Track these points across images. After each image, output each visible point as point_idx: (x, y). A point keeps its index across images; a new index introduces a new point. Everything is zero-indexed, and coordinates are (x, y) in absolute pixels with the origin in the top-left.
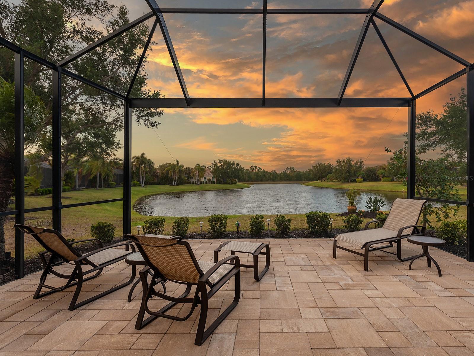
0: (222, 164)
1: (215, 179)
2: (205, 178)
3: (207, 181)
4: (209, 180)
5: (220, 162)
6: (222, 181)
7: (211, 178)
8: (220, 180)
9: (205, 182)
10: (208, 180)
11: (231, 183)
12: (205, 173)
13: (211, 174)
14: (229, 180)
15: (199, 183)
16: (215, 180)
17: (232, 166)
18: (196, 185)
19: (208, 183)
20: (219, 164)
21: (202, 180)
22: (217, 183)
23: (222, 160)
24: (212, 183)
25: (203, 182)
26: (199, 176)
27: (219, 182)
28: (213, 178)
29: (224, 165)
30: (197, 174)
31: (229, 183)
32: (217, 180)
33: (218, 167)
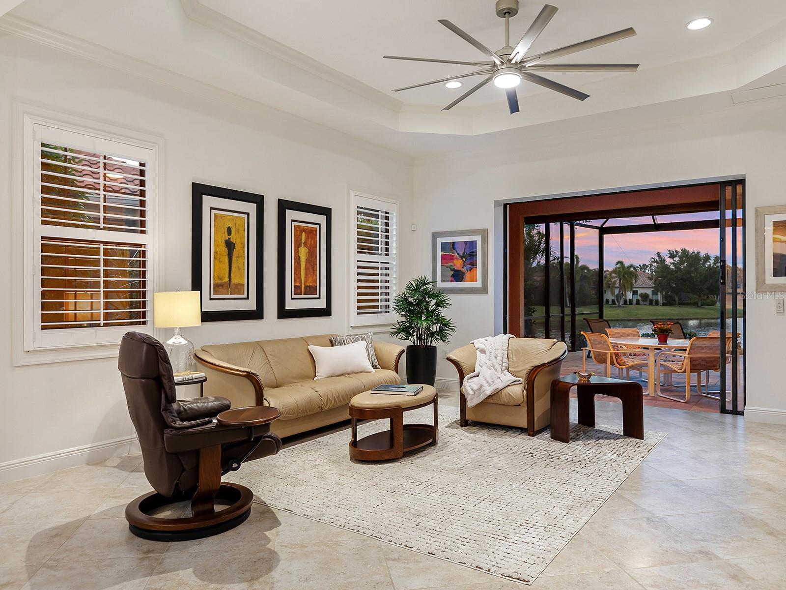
0: (677, 259)
1: (659, 294)
2: (635, 293)
3: (639, 298)
4: (645, 297)
5: (672, 256)
6: (677, 299)
7: (649, 292)
8: (671, 297)
9: (634, 301)
10: (642, 295)
11: (700, 305)
12: (636, 282)
13: (651, 283)
14: (694, 297)
15: (622, 302)
16: (659, 297)
17: (704, 264)
18: (616, 307)
19: (641, 303)
20: (669, 261)
21: (629, 295)
22: (664, 304)
23: (676, 251)
24: (651, 304)
25: (631, 301)
26: (623, 288)
27: (669, 302)
28: (654, 293)
29: (681, 262)
30: (617, 285)
31: (696, 305)
32: (665, 297)
33: (667, 267)
